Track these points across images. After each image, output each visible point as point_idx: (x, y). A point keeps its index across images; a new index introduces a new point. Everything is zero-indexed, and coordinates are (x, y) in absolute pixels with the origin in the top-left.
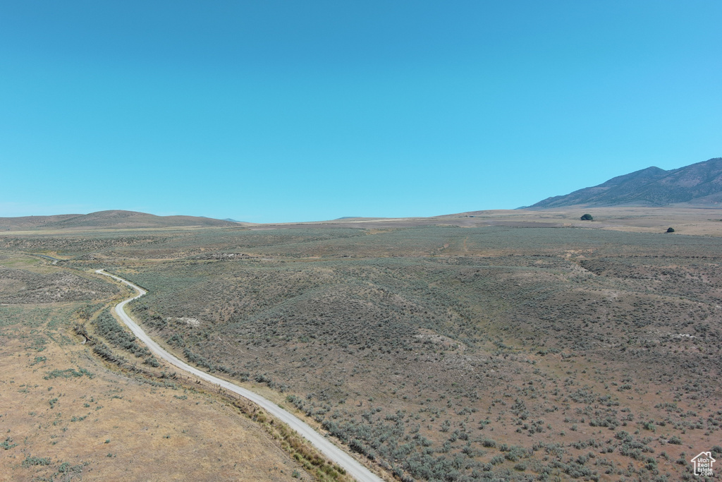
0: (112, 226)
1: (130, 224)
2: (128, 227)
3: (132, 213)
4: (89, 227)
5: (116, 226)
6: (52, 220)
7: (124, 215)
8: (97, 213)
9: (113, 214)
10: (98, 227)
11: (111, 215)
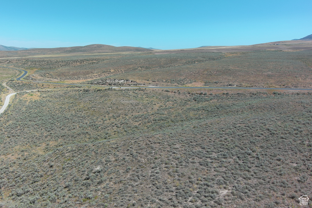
0: (91, 52)
1: (100, 51)
2: (99, 53)
3: (103, 45)
4: (80, 53)
5: (93, 52)
6: (68, 49)
7: (100, 47)
8: (88, 46)
9: (95, 46)
10: (85, 53)
11: (94, 46)
